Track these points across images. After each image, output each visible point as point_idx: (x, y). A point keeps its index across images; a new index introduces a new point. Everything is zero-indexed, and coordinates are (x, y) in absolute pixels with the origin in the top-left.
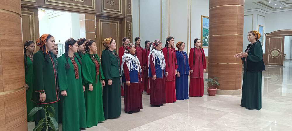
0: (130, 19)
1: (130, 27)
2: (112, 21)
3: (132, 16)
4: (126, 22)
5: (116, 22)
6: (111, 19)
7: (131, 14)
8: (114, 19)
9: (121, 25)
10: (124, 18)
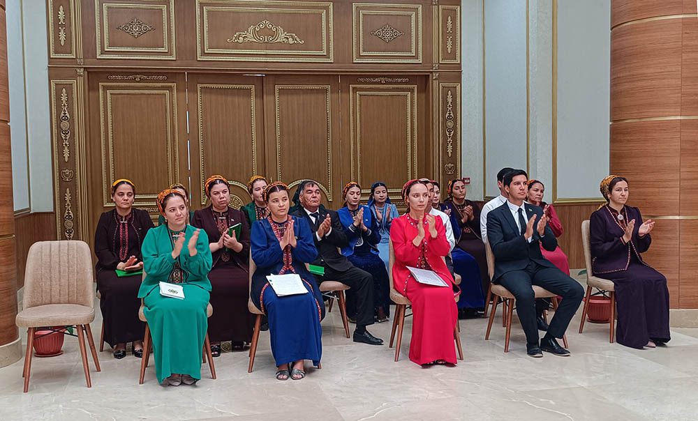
0: (455, 74)
1: (450, 100)
2: (391, 86)
3: (460, 64)
4: (436, 86)
5: (408, 90)
6: (390, 80)
7: (458, 58)
8: (399, 80)
9: (423, 96)
10: (432, 72)
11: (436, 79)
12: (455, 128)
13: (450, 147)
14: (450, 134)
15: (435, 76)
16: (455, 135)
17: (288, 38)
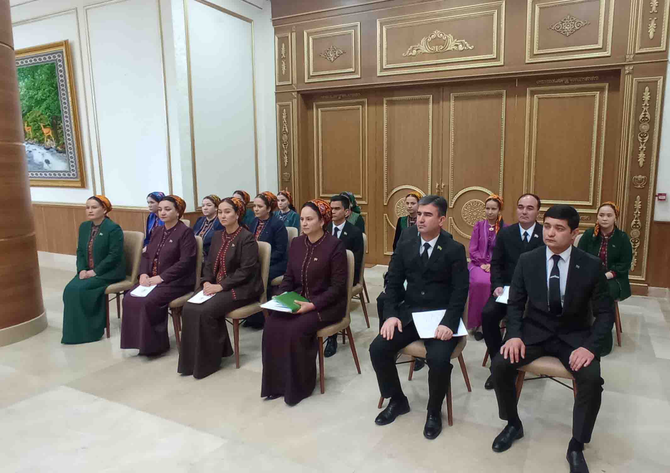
2: (575, 87)
3: (665, 51)
4: (629, 81)
5: (597, 89)
6: (575, 80)
7: (663, 45)
8: (587, 78)
10: (624, 65)
11: (629, 73)
12: (650, 132)
13: (642, 155)
14: (643, 140)
15: (628, 69)
16: (650, 141)
17: (457, 45)
